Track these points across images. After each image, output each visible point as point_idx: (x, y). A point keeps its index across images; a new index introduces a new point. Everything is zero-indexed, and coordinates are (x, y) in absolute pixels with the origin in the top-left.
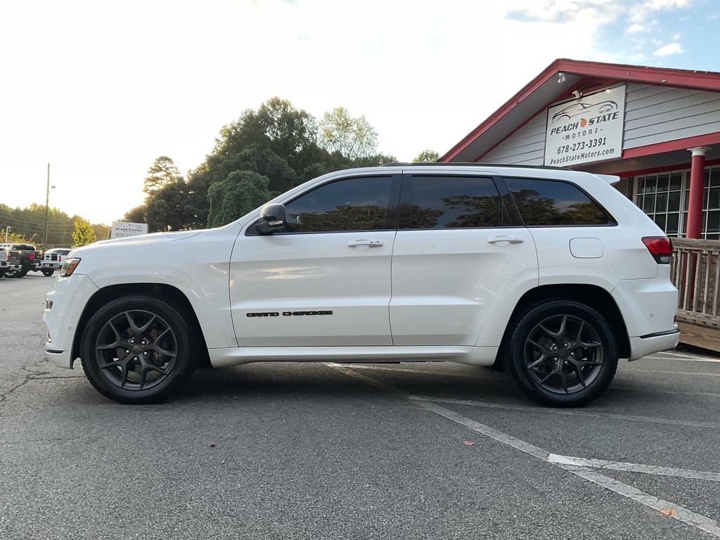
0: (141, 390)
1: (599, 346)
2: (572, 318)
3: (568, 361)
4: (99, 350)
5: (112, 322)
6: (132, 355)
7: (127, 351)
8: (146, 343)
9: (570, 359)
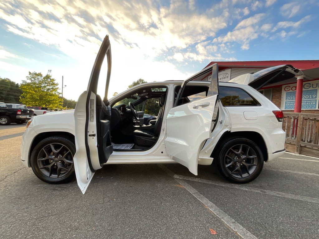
0: (58, 178)
1: (256, 158)
2: (245, 146)
3: (242, 164)
4: (39, 161)
5: (44, 148)
6: (54, 163)
7: (52, 161)
8: (60, 157)
9: (243, 163)
